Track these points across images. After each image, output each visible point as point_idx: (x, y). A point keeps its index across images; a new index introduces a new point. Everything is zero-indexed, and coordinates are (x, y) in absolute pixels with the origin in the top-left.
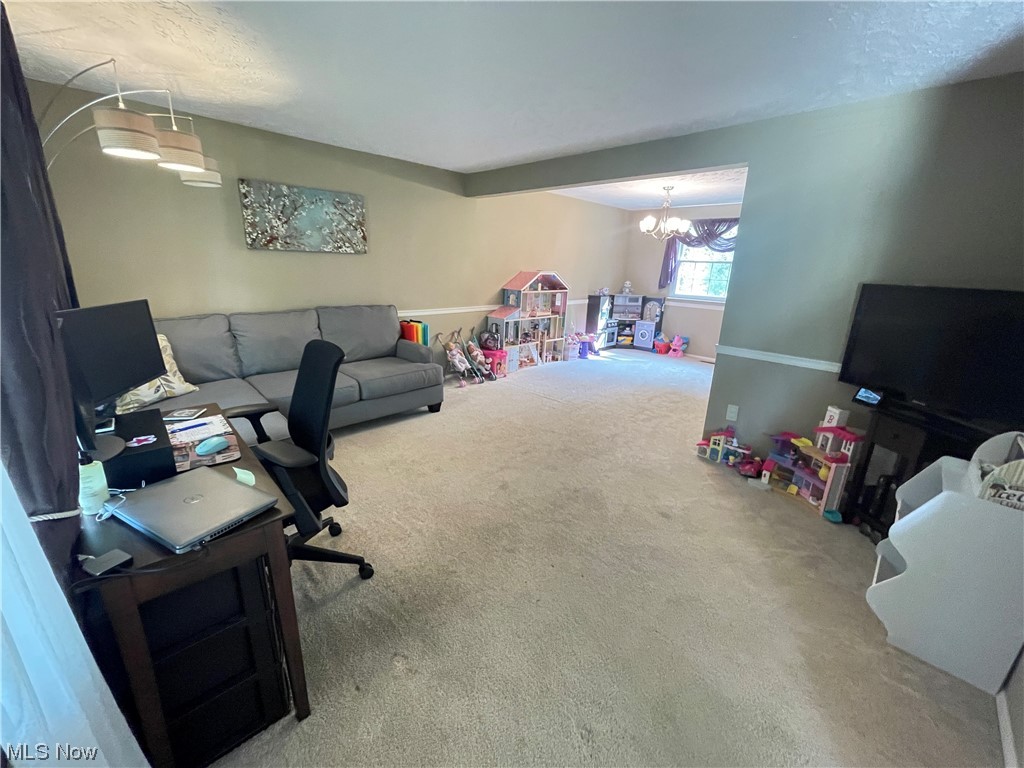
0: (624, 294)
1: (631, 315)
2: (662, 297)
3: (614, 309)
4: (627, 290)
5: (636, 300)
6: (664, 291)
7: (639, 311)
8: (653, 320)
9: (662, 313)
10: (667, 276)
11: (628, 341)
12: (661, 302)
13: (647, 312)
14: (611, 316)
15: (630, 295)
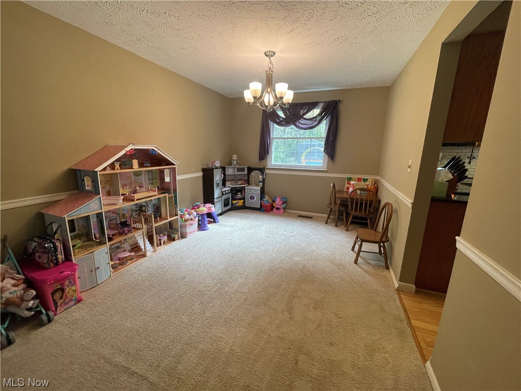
0: (233, 166)
1: (240, 182)
2: (262, 167)
3: (227, 178)
4: (235, 162)
5: (243, 170)
6: (263, 162)
7: (246, 178)
8: (258, 185)
9: (264, 179)
10: (264, 151)
11: (240, 203)
12: (262, 170)
13: (252, 179)
14: (224, 185)
15: (238, 166)
